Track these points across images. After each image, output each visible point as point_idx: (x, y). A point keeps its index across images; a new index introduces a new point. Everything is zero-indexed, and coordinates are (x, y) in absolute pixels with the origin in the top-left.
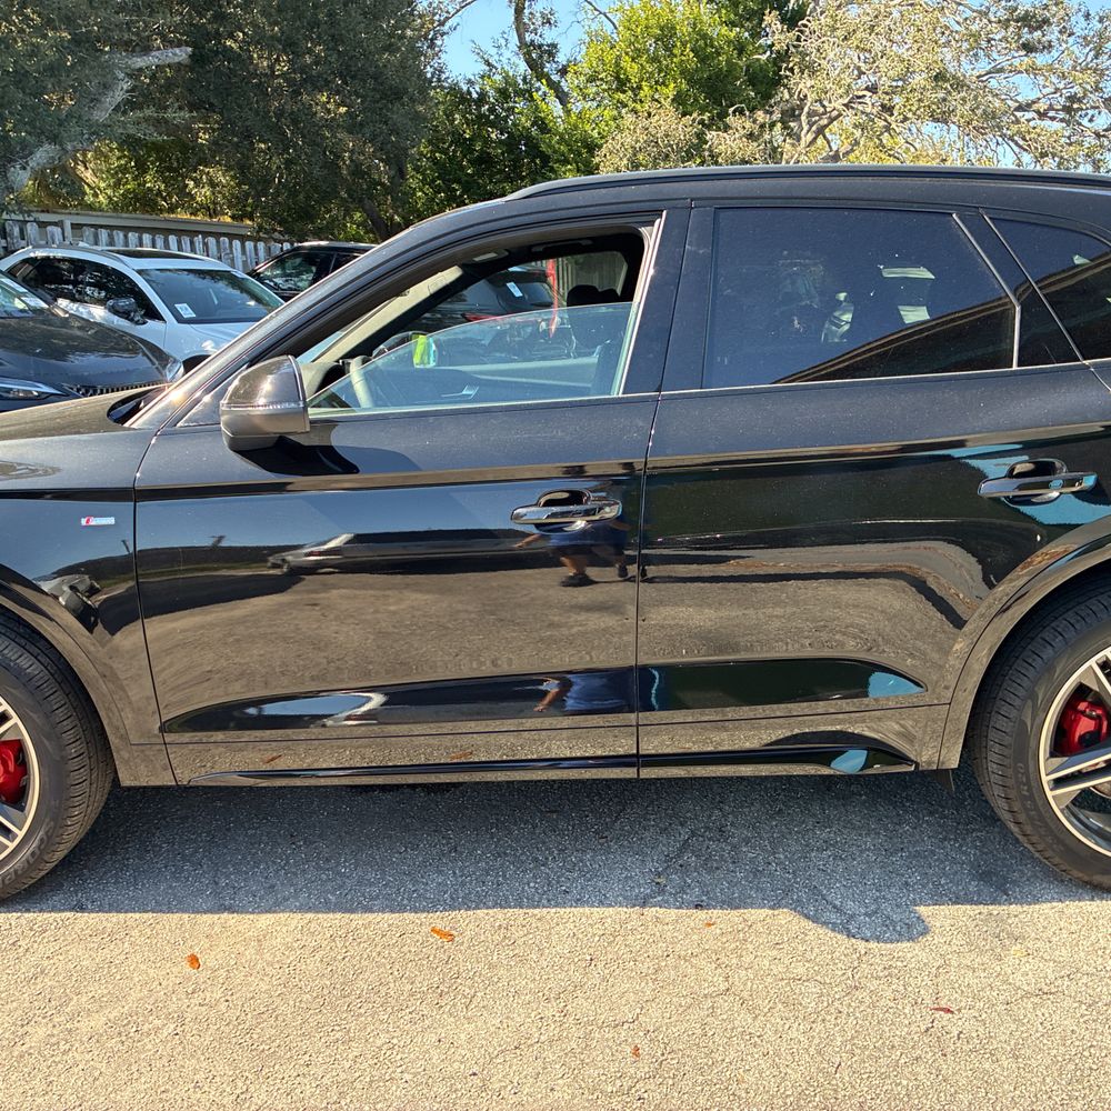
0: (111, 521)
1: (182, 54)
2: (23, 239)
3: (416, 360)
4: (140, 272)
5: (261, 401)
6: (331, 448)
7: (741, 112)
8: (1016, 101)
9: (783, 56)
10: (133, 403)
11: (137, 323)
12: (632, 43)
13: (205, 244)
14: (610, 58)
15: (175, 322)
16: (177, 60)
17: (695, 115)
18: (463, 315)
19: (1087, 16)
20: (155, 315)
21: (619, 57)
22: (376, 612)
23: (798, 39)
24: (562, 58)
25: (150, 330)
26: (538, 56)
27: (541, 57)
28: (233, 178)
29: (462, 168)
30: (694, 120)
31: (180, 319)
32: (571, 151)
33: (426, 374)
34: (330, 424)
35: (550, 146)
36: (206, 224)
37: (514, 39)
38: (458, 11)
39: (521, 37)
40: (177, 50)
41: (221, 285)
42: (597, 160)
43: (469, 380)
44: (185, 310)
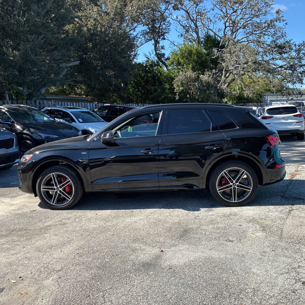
0: (86, 153)
1: (77, 63)
2: (43, 104)
3: (129, 130)
4: (71, 112)
5: (107, 136)
6: (116, 143)
7: (208, 70)
8: (279, 66)
9: (217, 58)
10: (86, 138)
11: (70, 123)
12: (181, 55)
13: (82, 104)
14: (176, 59)
15: (78, 122)
16: (76, 64)
17: (197, 72)
18: (140, 121)
19: (295, 45)
20: (75, 121)
21: (179, 58)
22: (121, 169)
23: (221, 54)
24: (166, 57)
25: (73, 124)
26: (160, 56)
27: (161, 57)
28: (86, 87)
29: (141, 83)
30: (196, 73)
31: (80, 122)
32: (167, 80)
33: (130, 133)
34: (115, 140)
35: (162, 79)
36: (79, 98)
37: (154, 53)
38: (141, 46)
39: (156, 52)
40: (77, 62)
41: (88, 115)
42: (173, 83)
43: (137, 134)
44: (81, 120)
